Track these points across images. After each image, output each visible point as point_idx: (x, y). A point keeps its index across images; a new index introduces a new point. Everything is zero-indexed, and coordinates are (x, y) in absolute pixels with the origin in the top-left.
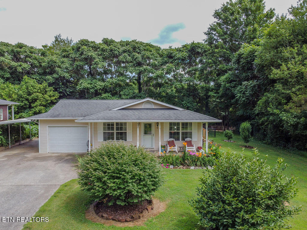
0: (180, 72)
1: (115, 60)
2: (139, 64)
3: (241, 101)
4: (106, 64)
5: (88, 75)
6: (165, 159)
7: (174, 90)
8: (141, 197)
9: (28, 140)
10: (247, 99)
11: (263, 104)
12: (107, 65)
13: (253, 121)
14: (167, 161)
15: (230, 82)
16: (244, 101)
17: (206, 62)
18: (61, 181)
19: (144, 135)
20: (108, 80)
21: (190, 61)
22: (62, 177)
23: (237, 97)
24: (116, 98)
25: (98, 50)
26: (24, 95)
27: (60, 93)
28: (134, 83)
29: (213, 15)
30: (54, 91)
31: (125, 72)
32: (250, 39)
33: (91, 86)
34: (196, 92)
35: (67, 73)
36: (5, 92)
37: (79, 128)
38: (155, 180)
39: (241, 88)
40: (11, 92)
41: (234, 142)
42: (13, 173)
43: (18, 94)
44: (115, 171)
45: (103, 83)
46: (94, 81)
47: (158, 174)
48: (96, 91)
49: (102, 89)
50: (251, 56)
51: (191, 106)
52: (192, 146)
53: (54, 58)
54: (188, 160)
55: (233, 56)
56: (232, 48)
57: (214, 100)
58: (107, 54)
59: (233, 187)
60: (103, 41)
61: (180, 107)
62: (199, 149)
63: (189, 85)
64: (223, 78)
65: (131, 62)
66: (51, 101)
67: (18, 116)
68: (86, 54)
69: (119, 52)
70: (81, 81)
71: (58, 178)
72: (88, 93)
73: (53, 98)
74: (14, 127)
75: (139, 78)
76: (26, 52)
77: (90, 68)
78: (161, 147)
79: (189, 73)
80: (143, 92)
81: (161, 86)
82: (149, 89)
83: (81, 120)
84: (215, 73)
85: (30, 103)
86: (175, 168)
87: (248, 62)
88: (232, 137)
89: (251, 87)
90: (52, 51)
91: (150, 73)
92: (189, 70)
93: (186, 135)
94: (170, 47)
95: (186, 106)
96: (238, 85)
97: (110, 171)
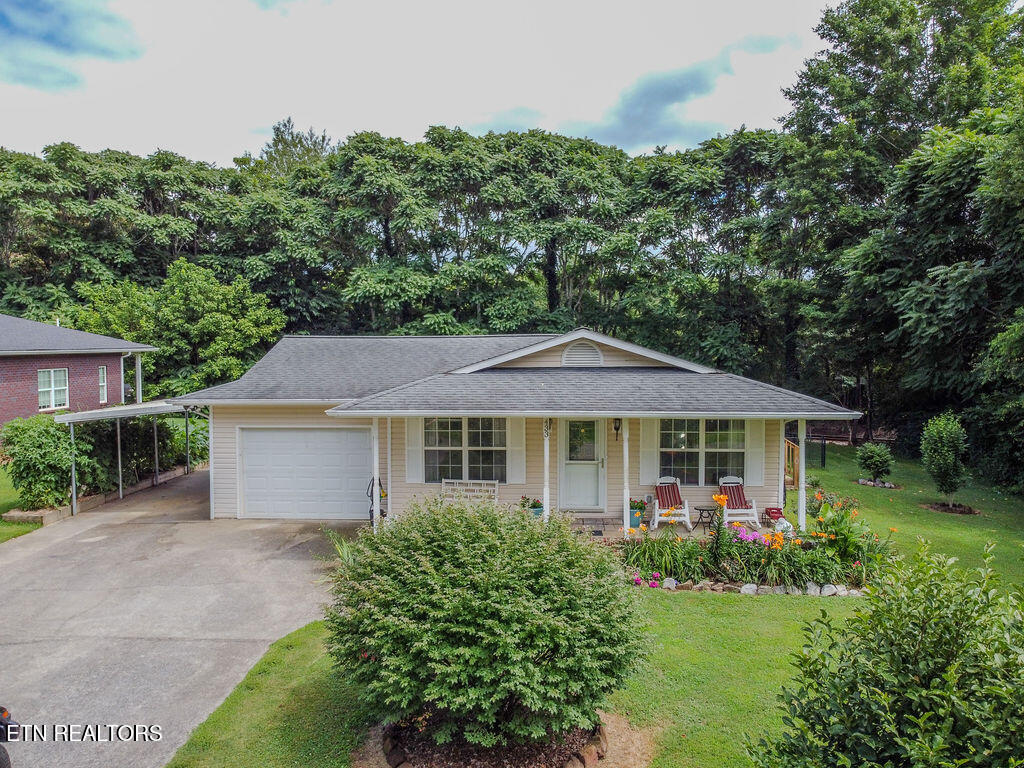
0: (694, 236)
1: (467, 201)
2: (552, 212)
3: (921, 338)
4: (438, 215)
5: (379, 254)
6: (645, 552)
7: (673, 299)
8: (560, 717)
9: (179, 471)
10: (944, 329)
11: (1011, 349)
12: (440, 219)
13: (970, 410)
14: (652, 560)
15: (880, 270)
16: (934, 337)
17: (789, 197)
18: (275, 627)
19: (567, 464)
20: (446, 267)
21: (729, 196)
22: (277, 610)
23: (907, 324)
24: (473, 328)
25: (413, 167)
26: (175, 320)
27: (288, 312)
28: (531, 276)
29: (815, 26)
30: (269, 306)
31: (502, 239)
32: (958, 110)
33: (390, 290)
34: (749, 304)
35: (311, 246)
36: (119, 313)
37: (344, 434)
38: (611, 651)
39: (921, 290)
40: (137, 313)
41: (897, 486)
42: (118, 591)
43: (156, 319)
44: (459, 615)
45: (427, 278)
46: (399, 271)
47: (624, 627)
48: (406, 305)
49: (424, 297)
50: (959, 174)
51: (735, 357)
52: (745, 505)
53: (271, 197)
54: (732, 559)
55: (892, 174)
56: (885, 145)
57: (816, 332)
58: (442, 178)
59: (943, 707)
60: (428, 135)
61: (692, 358)
62: (771, 515)
63: (725, 282)
64: (852, 254)
65: (524, 204)
66: (262, 339)
67: (156, 390)
68: (372, 182)
69: (483, 172)
70: (356, 272)
71: (266, 616)
72: (379, 311)
73: (267, 330)
74: (136, 428)
75: (551, 258)
76: (182, 180)
77: (386, 230)
78: (632, 508)
79: (725, 238)
80: (563, 307)
81: (627, 285)
82: (587, 296)
83: (349, 408)
84: (821, 237)
85: (195, 346)
86: (682, 588)
87: (949, 195)
88: (890, 468)
89: (963, 285)
90: (266, 174)
91: (588, 240)
92: (727, 227)
93: (723, 466)
94: (659, 151)
95: (713, 356)
96: (911, 279)
97: (440, 614)
